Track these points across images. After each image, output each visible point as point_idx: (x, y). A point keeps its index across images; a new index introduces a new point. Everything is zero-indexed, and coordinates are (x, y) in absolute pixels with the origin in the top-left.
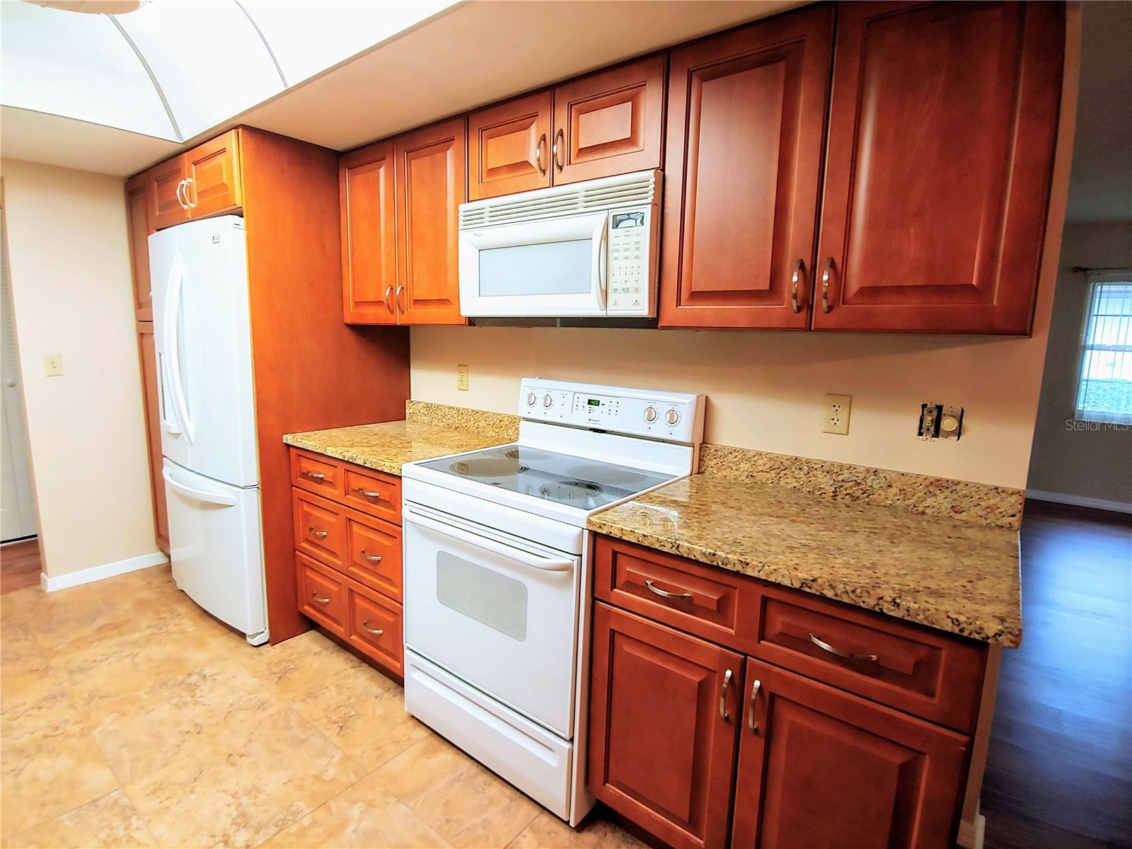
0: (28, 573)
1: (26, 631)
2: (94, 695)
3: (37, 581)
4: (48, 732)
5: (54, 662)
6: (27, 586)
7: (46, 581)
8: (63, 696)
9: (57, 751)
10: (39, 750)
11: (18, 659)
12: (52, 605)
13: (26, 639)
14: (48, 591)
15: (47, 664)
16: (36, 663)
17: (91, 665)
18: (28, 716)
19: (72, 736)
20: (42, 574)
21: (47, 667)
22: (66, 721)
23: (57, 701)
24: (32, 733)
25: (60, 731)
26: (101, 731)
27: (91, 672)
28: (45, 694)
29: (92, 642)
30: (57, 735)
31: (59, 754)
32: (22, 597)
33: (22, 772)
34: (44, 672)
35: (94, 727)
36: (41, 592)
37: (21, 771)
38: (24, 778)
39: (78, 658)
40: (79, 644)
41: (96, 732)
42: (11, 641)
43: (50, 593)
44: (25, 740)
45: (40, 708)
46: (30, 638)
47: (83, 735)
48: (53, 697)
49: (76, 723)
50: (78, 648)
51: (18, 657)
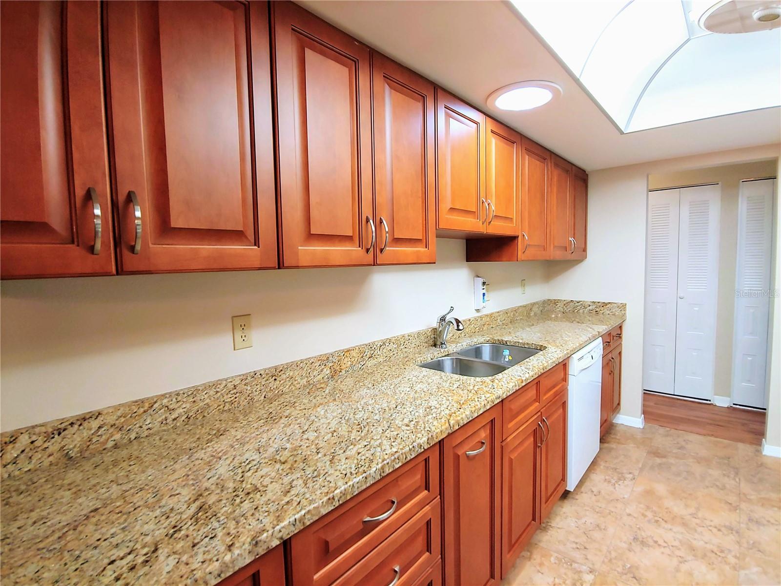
0: (756, 435)
1: (737, 474)
2: (755, 546)
3: (759, 444)
4: (715, 550)
5: (743, 506)
6: (751, 443)
7: (764, 446)
8: (737, 532)
9: (714, 566)
10: (704, 556)
11: (722, 489)
12: (762, 465)
13: (734, 479)
14: (764, 454)
15: (738, 504)
16: (732, 499)
17: (765, 522)
18: (710, 530)
19: (727, 563)
20: (764, 439)
21: (738, 506)
22: (730, 551)
23: (732, 533)
24: (706, 543)
25: (722, 555)
26: (746, 574)
27: (762, 528)
28: (727, 524)
29: (773, 506)
30: (720, 556)
31: (713, 569)
32: (744, 449)
33: (686, 563)
34: (735, 508)
35: (744, 569)
36: (759, 452)
37: (685, 561)
38: (684, 567)
39: (760, 512)
40: (765, 502)
41: (742, 573)
42: (724, 475)
43: (764, 455)
44: (698, 544)
45: (719, 530)
46: (737, 480)
47: (734, 568)
48: (731, 529)
49: (736, 557)
50: (763, 505)
51: (723, 488)
